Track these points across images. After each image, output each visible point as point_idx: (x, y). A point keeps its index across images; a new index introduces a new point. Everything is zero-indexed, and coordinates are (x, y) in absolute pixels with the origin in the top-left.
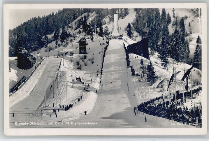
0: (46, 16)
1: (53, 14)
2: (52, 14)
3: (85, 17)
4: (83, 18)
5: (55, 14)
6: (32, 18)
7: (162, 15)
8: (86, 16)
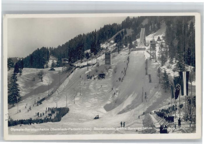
0: (89, 33)
1: (96, 31)
2: (94, 31)
3: (122, 33)
4: (121, 34)
5: (97, 31)
6: (78, 35)
7: (190, 28)
8: (123, 31)
